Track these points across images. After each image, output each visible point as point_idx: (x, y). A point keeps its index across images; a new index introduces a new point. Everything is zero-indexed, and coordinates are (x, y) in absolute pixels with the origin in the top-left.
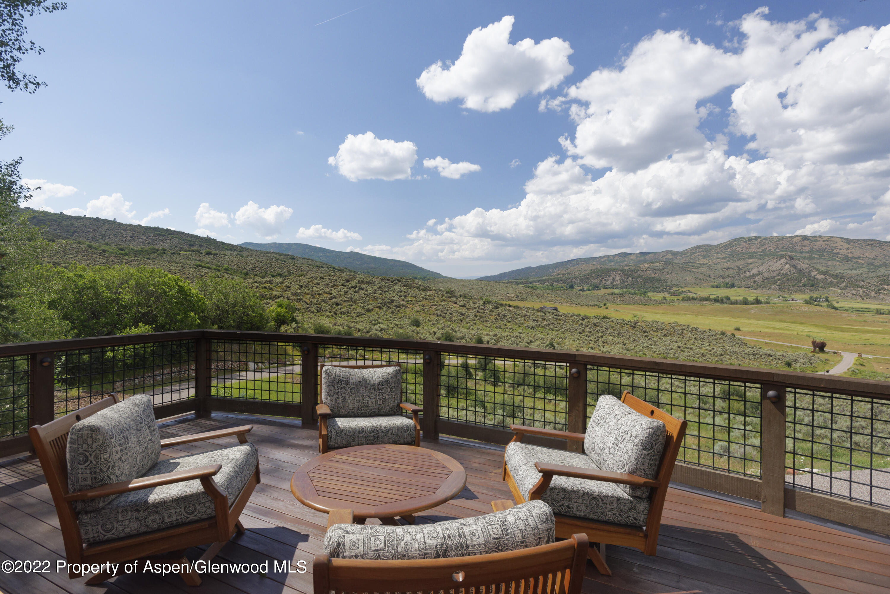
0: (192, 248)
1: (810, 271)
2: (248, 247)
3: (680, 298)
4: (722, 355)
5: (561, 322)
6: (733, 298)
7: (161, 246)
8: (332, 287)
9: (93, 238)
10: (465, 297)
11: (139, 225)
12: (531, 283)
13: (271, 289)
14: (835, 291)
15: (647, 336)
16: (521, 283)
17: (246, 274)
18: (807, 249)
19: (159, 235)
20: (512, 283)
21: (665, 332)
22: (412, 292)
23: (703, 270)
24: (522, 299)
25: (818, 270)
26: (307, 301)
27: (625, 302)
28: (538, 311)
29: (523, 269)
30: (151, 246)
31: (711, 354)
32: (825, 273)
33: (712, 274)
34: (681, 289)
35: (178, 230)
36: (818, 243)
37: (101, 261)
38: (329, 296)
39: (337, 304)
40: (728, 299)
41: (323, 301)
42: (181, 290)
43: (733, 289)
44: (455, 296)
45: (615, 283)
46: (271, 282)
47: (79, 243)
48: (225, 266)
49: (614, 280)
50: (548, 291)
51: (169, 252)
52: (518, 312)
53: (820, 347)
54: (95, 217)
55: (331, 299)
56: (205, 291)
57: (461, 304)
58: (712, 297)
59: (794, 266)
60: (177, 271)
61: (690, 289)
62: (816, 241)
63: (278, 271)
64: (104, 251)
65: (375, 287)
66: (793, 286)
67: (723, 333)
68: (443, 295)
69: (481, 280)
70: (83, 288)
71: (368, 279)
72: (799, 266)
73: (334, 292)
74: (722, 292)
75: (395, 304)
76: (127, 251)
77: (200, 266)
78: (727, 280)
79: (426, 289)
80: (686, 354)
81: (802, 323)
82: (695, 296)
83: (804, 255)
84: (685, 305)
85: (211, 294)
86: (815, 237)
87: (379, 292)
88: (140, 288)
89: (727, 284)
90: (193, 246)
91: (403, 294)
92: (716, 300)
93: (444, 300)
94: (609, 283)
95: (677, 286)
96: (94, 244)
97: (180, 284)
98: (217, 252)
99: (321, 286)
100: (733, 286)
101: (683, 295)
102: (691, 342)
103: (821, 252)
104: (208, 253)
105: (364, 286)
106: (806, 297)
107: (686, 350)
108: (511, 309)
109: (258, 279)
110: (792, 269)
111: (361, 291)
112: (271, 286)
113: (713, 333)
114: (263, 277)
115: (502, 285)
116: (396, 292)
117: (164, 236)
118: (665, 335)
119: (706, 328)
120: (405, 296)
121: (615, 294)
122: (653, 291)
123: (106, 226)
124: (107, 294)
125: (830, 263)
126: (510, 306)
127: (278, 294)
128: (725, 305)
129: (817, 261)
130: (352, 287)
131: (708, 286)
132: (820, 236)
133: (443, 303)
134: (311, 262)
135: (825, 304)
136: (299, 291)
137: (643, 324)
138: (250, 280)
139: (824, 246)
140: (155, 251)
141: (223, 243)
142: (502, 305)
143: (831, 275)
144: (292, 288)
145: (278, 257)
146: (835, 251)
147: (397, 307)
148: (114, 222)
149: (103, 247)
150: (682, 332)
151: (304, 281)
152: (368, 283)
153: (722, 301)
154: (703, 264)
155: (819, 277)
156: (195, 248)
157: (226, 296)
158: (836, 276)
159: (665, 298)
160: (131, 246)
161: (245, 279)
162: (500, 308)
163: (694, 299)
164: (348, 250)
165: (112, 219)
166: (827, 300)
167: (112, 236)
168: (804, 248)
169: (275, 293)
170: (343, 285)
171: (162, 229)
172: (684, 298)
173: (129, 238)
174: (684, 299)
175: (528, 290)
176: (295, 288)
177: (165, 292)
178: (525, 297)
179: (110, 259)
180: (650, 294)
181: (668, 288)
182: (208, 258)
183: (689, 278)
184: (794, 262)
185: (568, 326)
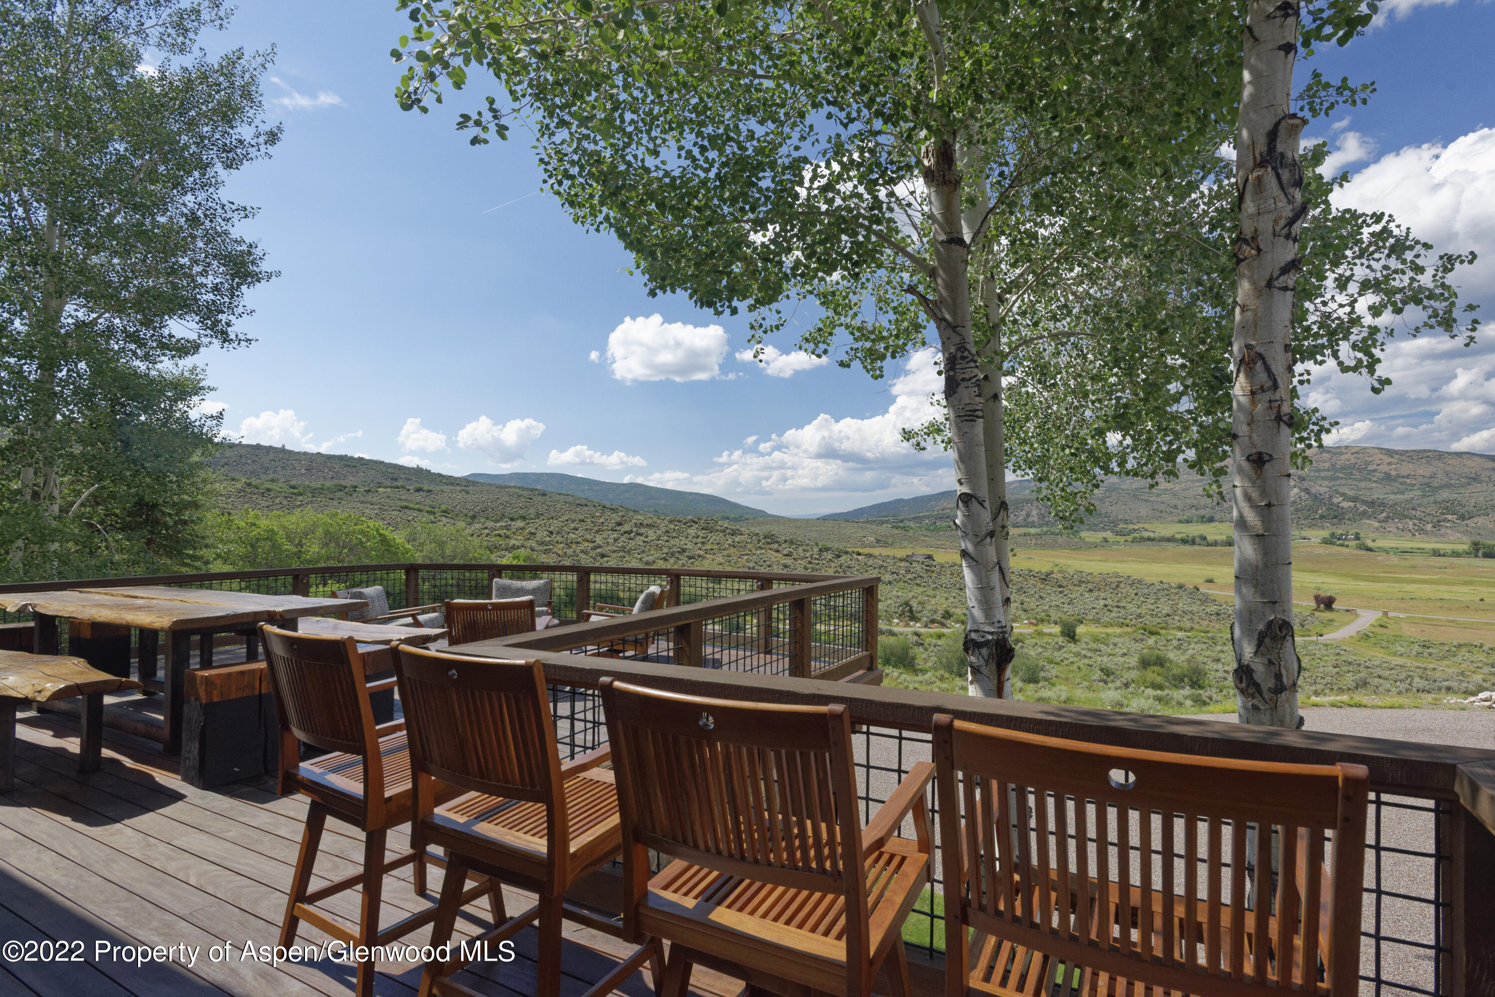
0: (395, 484)
1: (1331, 497)
2: (476, 480)
3: (1130, 538)
4: (1168, 615)
5: (934, 575)
6: (1210, 538)
7: (349, 481)
8: (597, 532)
9: (252, 473)
10: (792, 542)
11: (319, 453)
12: (902, 521)
13: (508, 537)
14: (1369, 525)
15: (1061, 592)
16: (887, 522)
17: (474, 517)
18: (1327, 465)
19: (349, 466)
20: (872, 522)
21: (1090, 586)
22: (713, 537)
23: (1164, 498)
24: (886, 545)
25: (1343, 494)
26: (560, 552)
27: (1043, 546)
28: (901, 560)
29: (890, 503)
30: (336, 482)
31: (1152, 615)
32: (1355, 499)
33: (1179, 504)
34: (1131, 527)
35: (375, 458)
36: (1343, 457)
37: (264, 504)
38: (591, 545)
39: (603, 556)
40: (1204, 538)
41: (582, 551)
42: (384, 540)
43: (1213, 524)
44: (777, 542)
45: (1031, 519)
46: (507, 528)
47: (233, 479)
48: (443, 507)
49: (1028, 515)
50: (926, 533)
51: (361, 489)
52: (870, 562)
53: (1327, 603)
54: (254, 443)
55: (594, 548)
56: (414, 540)
57: (785, 552)
58: (1179, 536)
59: (1307, 491)
60: (373, 515)
61: (1147, 526)
62: (1341, 454)
63: (521, 512)
64: (268, 490)
65: (659, 532)
66: (1306, 519)
67: (1181, 587)
68: (759, 541)
69: (825, 518)
70: (258, 540)
71: (650, 521)
72: (1313, 491)
73: (599, 540)
74: (1195, 530)
75: (687, 554)
76: (301, 490)
77: (407, 507)
78: (1202, 512)
79: (734, 533)
80: (1113, 614)
81: (1312, 571)
82: (1152, 535)
83: (1322, 474)
84: (1137, 548)
85: (422, 545)
86: (1338, 447)
87: (666, 538)
88: (330, 537)
89: (1203, 517)
90: (396, 480)
91: (699, 540)
92: (1184, 541)
93: (761, 548)
94: (1020, 519)
95: (1126, 522)
96: (254, 481)
97: (381, 532)
98: (431, 487)
99: (580, 532)
100: (1211, 520)
101: (1135, 535)
102: (1129, 600)
103: (1348, 470)
104: (418, 490)
105: (642, 530)
106: (1326, 534)
107: (1115, 609)
108: (860, 558)
109: (490, 524)
110: (1303, 494)
111: (638, 538)
112: (508, 533)
113: (1165, 586)
114: (497, 521)
115: (856, 525)
116: (690, 538)
117: (354, 467)
118: (1091, 591)
119: (1155, 580)
120: (703, 543)
121: (1029, 535)
122: (1088, 530)
123: (271, 456)
124: (288, 547)
125: (1363, 485)
126: (859, 554)
127: (517, 543)
128: (1196, 548)
129: (1343, 482)
130: (626, 532)
131: (1173, 522)
132: (1347, 447)
133: (758, 552)
134: (570, 499)
135: (1354, 543)
136: (548, 539)
137: (1059, 576)
138: (478, 526)
139: (1353, 461)
140: (341, 488)
141: (440, 475)
142: (846, 553)
143: (1364, 502)
144: (538, 535)
145: (521, 492)
146: (1370, 468)
147: (690, 558)
148: (283, 450)
149: (267, 485)
150: (1118, 586)
151: (555, 525)
152: (649, 526)
153: (1193, 542)
154: (1166, 490)
155: (1345, 504)
156: (399, 484)
157: (441, 544)
158: (1372, 503)
159: (1106, 540)
160: (307, 483)
161: (470, 524)
162: (844, 558)
163: (1150, 539)
164: (626, 480)
165: (280, 446)
166: (1357, 538)
167: (279, 469)
168: (1322, 465)
169: (512, 542)
170: (613, 530)
171: (352, 458)
172: (1135, 538)
173: (303, 471)
174: (1134, 541)
175: (895, 531)
176: (542, 534)
177: (361, 543)
178: (890, 541)
179: (277, 501)
180: (1084, 534)
181: (1112, 525)
182: (419, 497)
183: (1144, 511)
184: (1306, 484)
185: (943, 580)
